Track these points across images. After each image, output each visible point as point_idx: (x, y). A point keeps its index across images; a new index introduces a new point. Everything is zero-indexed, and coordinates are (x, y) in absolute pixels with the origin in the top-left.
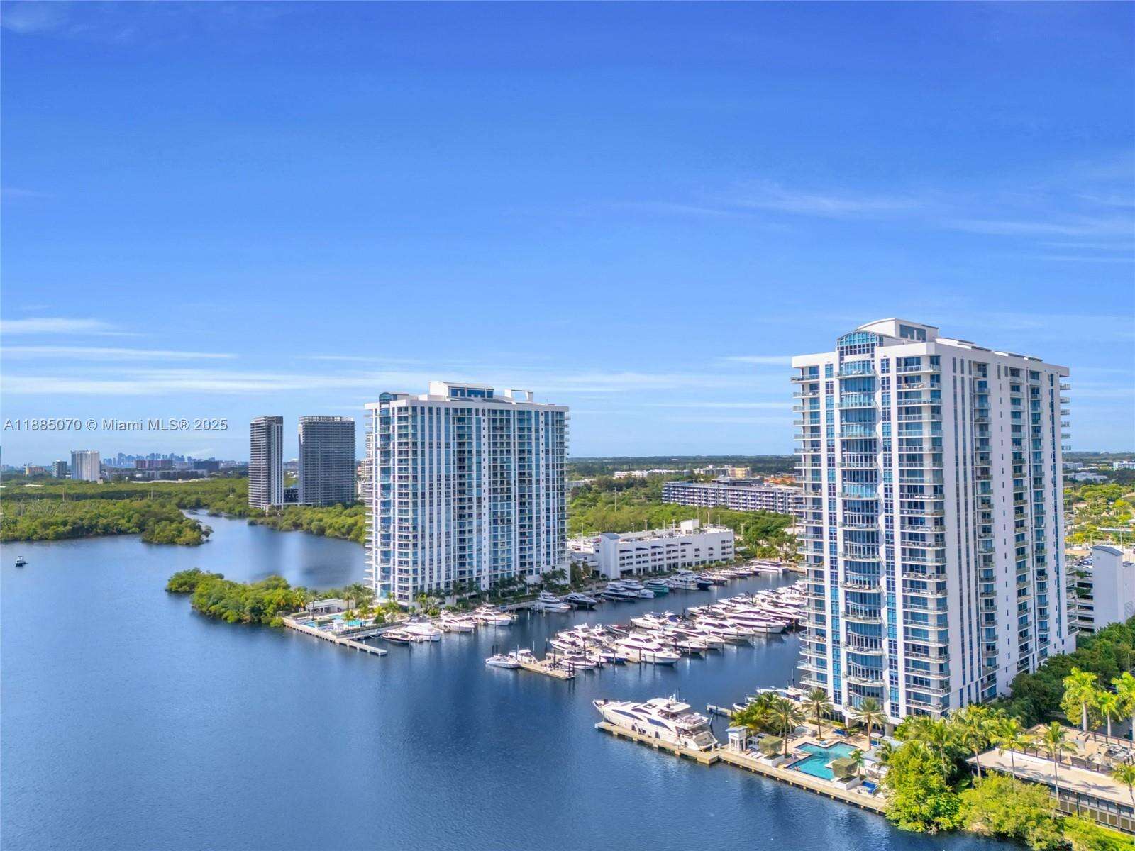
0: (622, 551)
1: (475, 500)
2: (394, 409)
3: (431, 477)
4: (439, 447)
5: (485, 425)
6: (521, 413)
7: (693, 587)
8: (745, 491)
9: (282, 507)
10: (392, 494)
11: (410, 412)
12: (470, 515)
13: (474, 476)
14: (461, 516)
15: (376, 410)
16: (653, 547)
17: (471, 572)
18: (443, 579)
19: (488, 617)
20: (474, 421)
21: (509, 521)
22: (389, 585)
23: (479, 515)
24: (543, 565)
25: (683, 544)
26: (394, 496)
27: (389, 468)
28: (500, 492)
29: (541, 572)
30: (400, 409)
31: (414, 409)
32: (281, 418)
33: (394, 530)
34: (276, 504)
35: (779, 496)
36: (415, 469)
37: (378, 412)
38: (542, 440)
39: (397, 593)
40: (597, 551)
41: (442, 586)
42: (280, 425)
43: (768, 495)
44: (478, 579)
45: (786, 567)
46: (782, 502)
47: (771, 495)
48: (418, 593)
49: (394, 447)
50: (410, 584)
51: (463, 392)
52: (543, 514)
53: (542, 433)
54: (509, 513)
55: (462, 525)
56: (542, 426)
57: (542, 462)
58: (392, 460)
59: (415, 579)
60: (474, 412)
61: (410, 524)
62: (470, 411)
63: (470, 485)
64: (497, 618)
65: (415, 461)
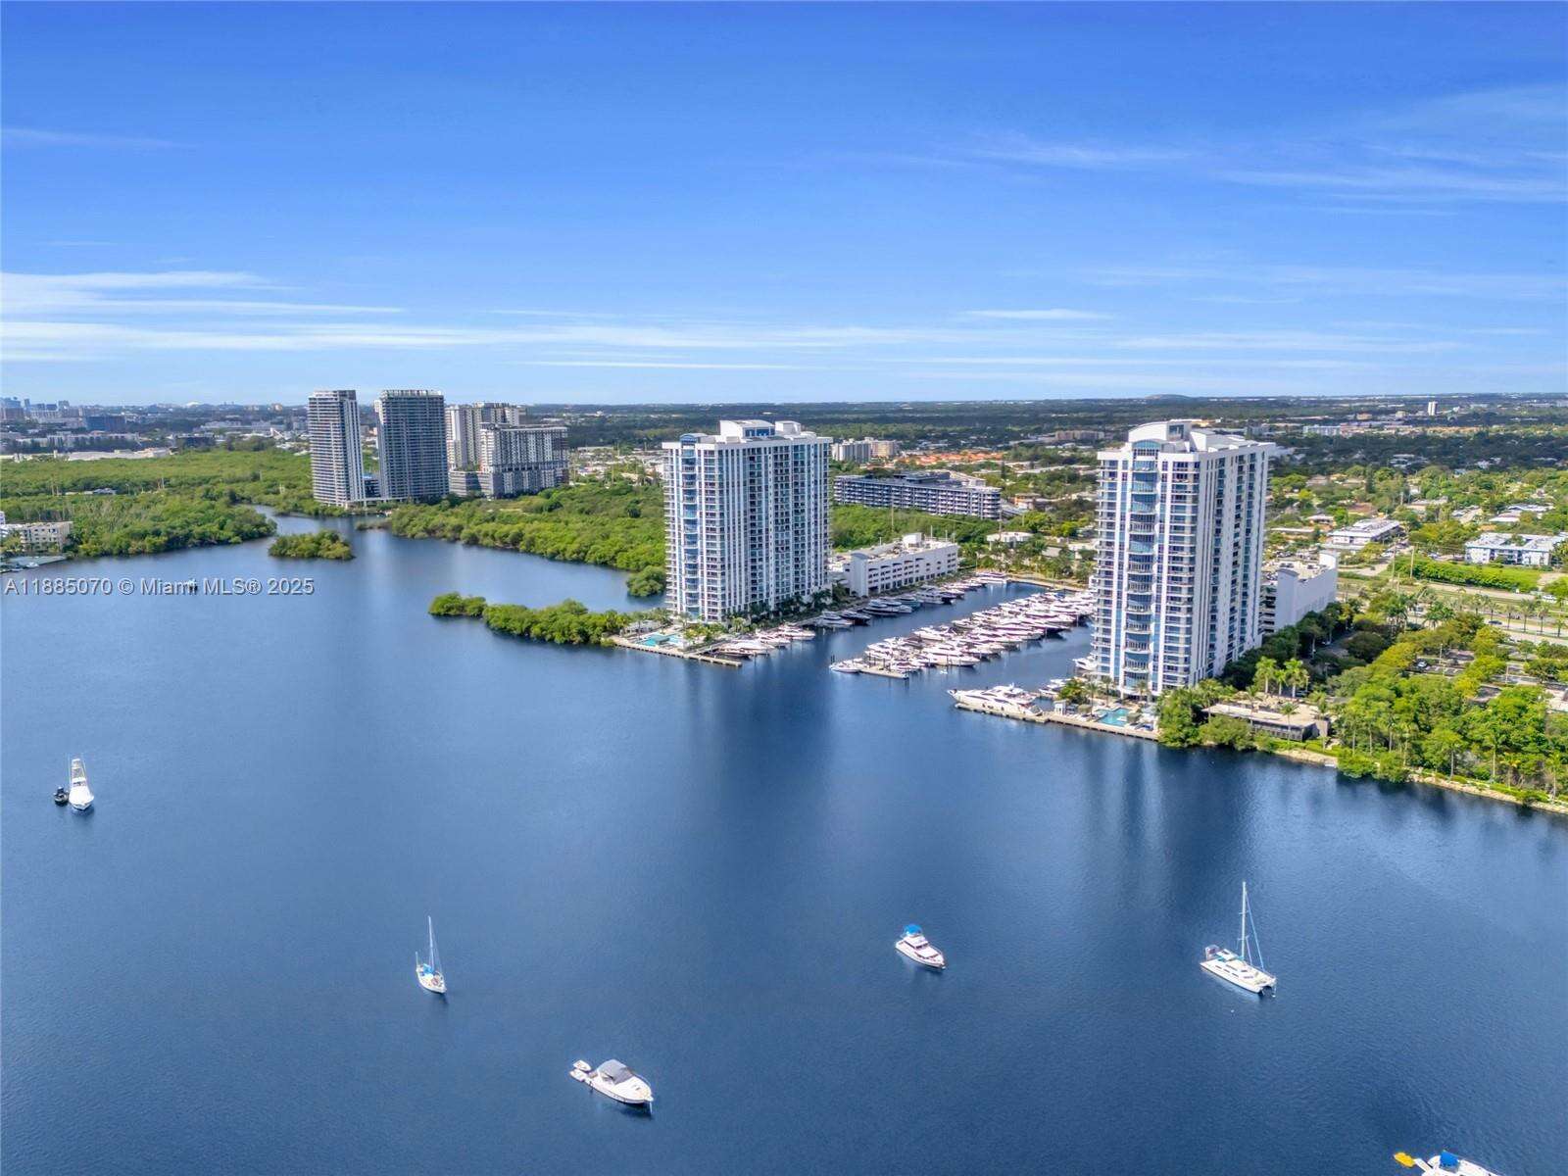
0: (870, 570)
1: (764, 531)
2: (699, 451)
3: (734, 513)
4: (739, 486)
5: (771, 462)
6: (796, 447)
7: (939, 601)
8: (935, 490)
9: (365, 503)
10: (698, 528)
11: (716, 456)
12: (761, 545)
13: (764, 510)
14: (753, 546)
15: (677, 451)
16: (894, 564)
17: (761, 595)
18: (744, 602)
19: (793, 634)
20: (763, 458)
21: (788, 548)
22: (698, 608)
23: (767, 545)
24: (813, 586)
25: (917, 559)
26: (701, 529)
27: (696, 505)
28: (782, 523)
29: (811, 593)
30: (705, 452)
31: (720, 452)
32: (354, 392)
33: (702, 560)
34: (357, 500)
35: (974, 496)
36: (722, 507)
37: (680, 453)
38: (812, 472)
39: (706, 615)
40: (848, 570)
41: (742, 609)
42: (353, 401)
43: (961, 495)
44: (767, 600)
45: (1009, 578)
46: (977, 503)
47: (965, 495)
48: (726, 616)
49: (700, 484)
50: (719, 608)
51: (753, 431)
52: (813, 540)
53: (812, 465)
54: (787, 541)
55: (753, 554)
56: (812, 458)
57: (813, 493)
58: (698, 498)
59: (723, 604)
60: (763, 451)
61: (718, 556)
62: (759, 450)
63: (760, 518)
64: (801, 634)
65: (721, 500)
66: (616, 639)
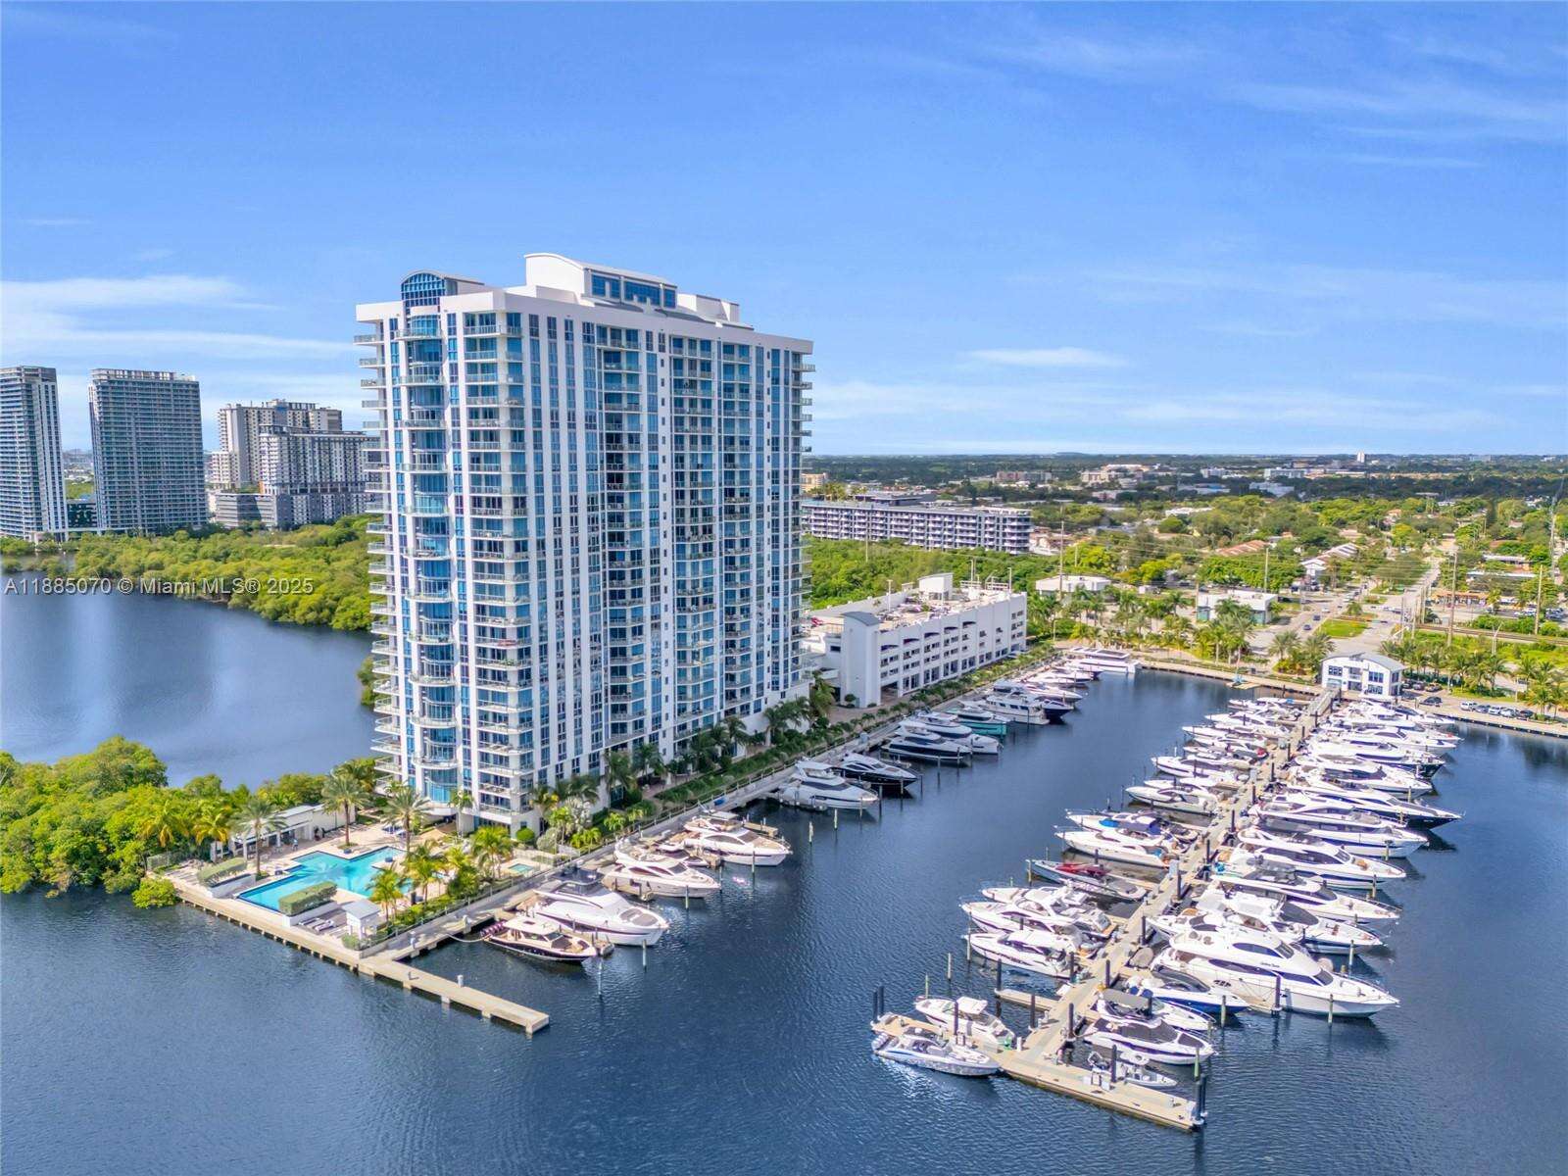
0: (884, 648)
1: (646, 557)
2: (452, 317)
3: (557, 500)
4: (572, 426)
5: (664, 373)
6: (728, 349)
9: (67, 536)
10: (453, 543)
11: (501, 328)
12: (637, 593)
13: (645, 499)
14: (616, 596)
15: (394, 324)
16: (928, 635)
17: (639, 725)
18: (587, 748)
19: (724, 846)
20: (643, 360)
21: (708, 601)
22: (453, 772)
23: (655, 590)
24: (768, 692)
25: (965, 624)
26: (460, 548)
27: (443, 478)
28: (691, 532)
29: (764, 707)
30: (470, 320)
31: (513, 320)
32: (53, 371)
33: (464, 634)
34: (53, 531)
36: (519, 480)
37: (401, 325)
38: (768, 417)
39: (476, 793)
40: (836, 649)
41: (584, 769)
42: (50, 384)
43: (965, 521)
44: (654, 738)
48: (537, 793)
49: (457, 418)
50: (512, 772)
51: (615, 284)
52: (768, 582)
53: (768, 400)
54: (708, 584)
55: (617, 616)
56: (768, 383)
57: (768, 468)
58: (449, 457)
59: (526, 760)
60: (642, 339)
61: (510, 623)
62: (632, 335)
63: (636, 520)
64: (748, 847)
65: (518, 458)
66: (187, 881)
